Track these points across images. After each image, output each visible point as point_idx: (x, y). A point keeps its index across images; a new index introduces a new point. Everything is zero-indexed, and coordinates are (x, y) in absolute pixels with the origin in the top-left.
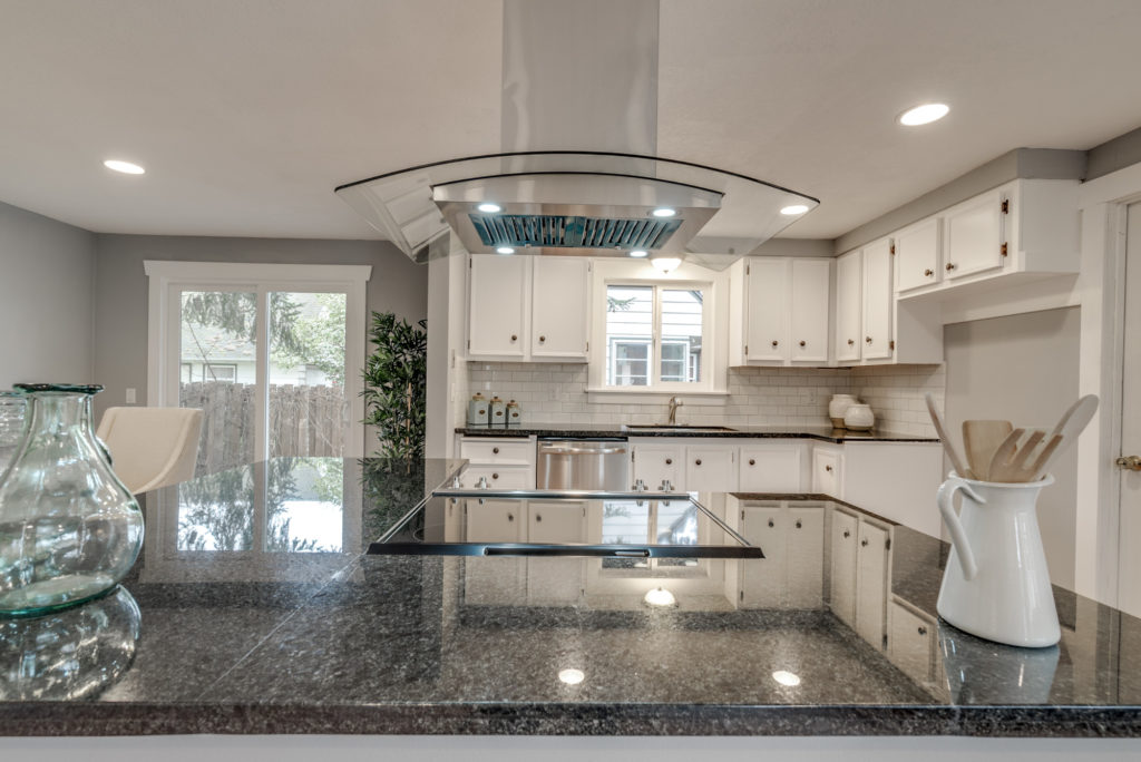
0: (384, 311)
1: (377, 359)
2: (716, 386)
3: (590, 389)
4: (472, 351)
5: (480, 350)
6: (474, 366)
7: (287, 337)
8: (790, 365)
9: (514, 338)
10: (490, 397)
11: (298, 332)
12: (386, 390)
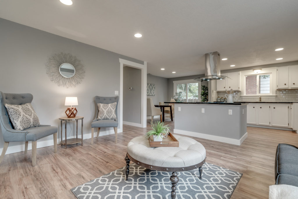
0: (203, 85)
1: (202, 92)
2: (273, 94)
3: (242, 95)
4: (217, 90)
5: (219, 90)
6: (218, 93)
7: (190, 90)
8: (291, 89)
9: (225, 87)
10: (221, 97)
11: (192, 89)
12: (204, 96)
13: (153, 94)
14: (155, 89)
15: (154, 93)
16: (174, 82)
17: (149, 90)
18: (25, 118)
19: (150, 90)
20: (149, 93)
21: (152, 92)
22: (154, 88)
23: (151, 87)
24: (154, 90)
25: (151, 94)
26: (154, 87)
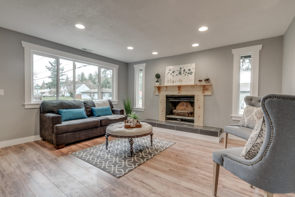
18: (252, 118)
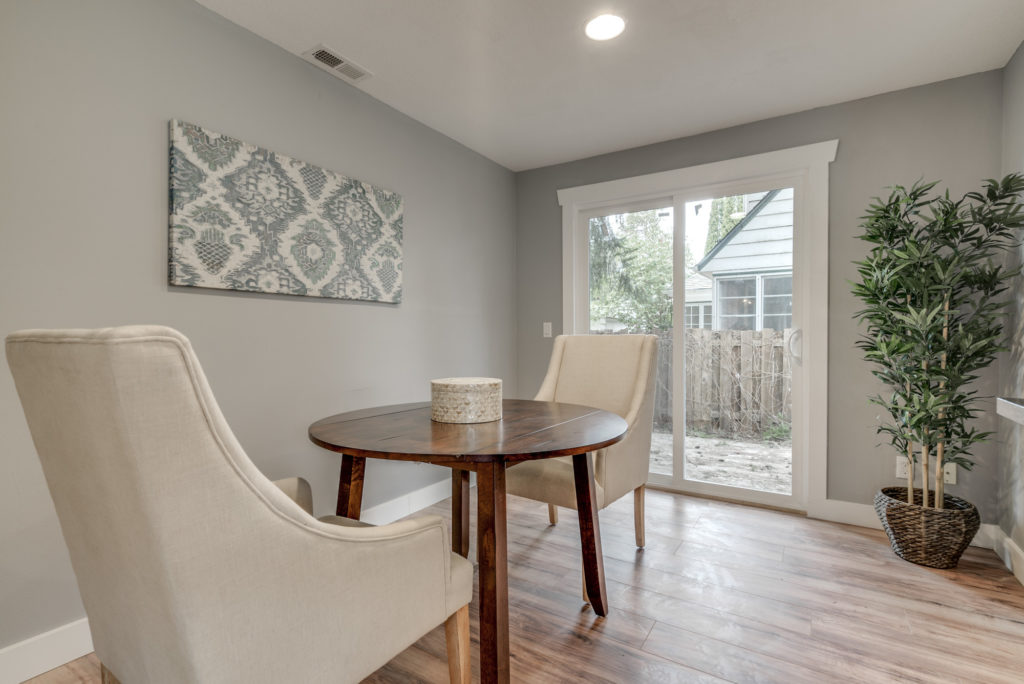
13: (378, 284)
14: (399, 237)
15: (387, 276)
16: (565, 196)
17: (333, 235)
19: (343, 237)
20: (334, 269)
21: (365, 263)
22: (387, 231)
23: (352, 211)
24: (388, 251)
25: (353, 289)
26: (387, 221)
